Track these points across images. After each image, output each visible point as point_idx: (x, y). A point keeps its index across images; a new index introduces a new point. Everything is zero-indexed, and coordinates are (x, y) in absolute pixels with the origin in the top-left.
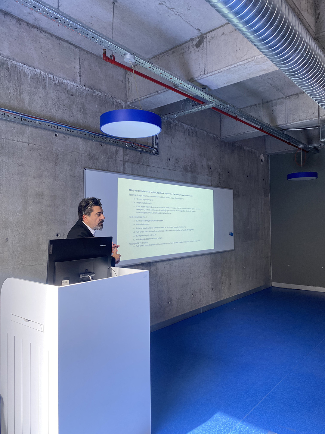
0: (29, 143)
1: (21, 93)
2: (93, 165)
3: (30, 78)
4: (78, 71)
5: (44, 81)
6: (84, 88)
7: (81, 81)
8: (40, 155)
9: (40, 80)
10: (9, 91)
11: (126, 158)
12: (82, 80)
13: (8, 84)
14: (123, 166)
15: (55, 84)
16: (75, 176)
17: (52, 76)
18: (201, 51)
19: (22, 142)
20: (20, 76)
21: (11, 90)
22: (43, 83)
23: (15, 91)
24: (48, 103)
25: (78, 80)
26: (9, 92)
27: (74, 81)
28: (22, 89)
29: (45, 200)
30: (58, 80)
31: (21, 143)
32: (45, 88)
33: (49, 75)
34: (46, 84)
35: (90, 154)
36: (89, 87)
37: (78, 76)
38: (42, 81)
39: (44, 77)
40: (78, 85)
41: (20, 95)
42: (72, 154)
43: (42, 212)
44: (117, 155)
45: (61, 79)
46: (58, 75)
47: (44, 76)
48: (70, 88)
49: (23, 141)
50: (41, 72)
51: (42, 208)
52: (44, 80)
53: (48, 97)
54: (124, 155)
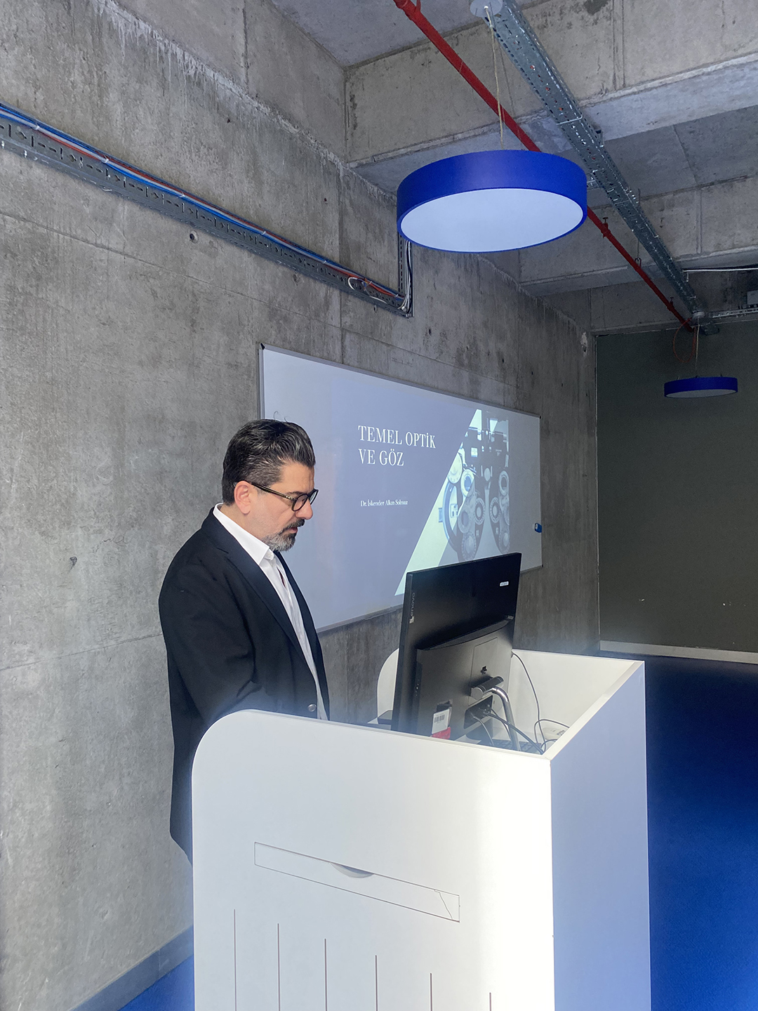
0: (127, 255)
1: (102, 92)
2: (278, 336)
3: (126, 45)
4: (242, 50)
5: (159, 62)
6: (256, 104)
7: (248, 81)
8: (154, 294)
9: (152, 60)
10: (72, 79)
11: (347, 320)
12: (250, 78)
13: (67, 54)
14: (340, 343)
15: (189, 78)
16: (239, 364)
17: (179, 52)
18: (606, 23)
19: (108, 249)
20: (100, 35)
21: (76, 76)
22: (159, 70)
23: (85, 79)
24: (172, 134)
25: (243, 78)
26: (71, 82)
27: (234, 78)
28: (106, 79)
29: (170, 435)
30: (194, 67)
31: (106, 251)
32: (163, 85)
33: (174, 45)
34: (166, 73)
35: (270, 302)
36: (267, 103)
37: (242, 64)
38: (155, 61)
39: (160, 51)
40: (241, 91)
41: (100, 97)
42: (230, 299)
43: (162, 473)
44: (328, 309)
45: (202, 66)
46: (195, 52)
47: (160, 48)
48: (224, 99)
49: (110, 246)
50: (152, 32)
51: (162, 462)
52: (161, 57)
53: (171, 115)
54: (342, 313)
